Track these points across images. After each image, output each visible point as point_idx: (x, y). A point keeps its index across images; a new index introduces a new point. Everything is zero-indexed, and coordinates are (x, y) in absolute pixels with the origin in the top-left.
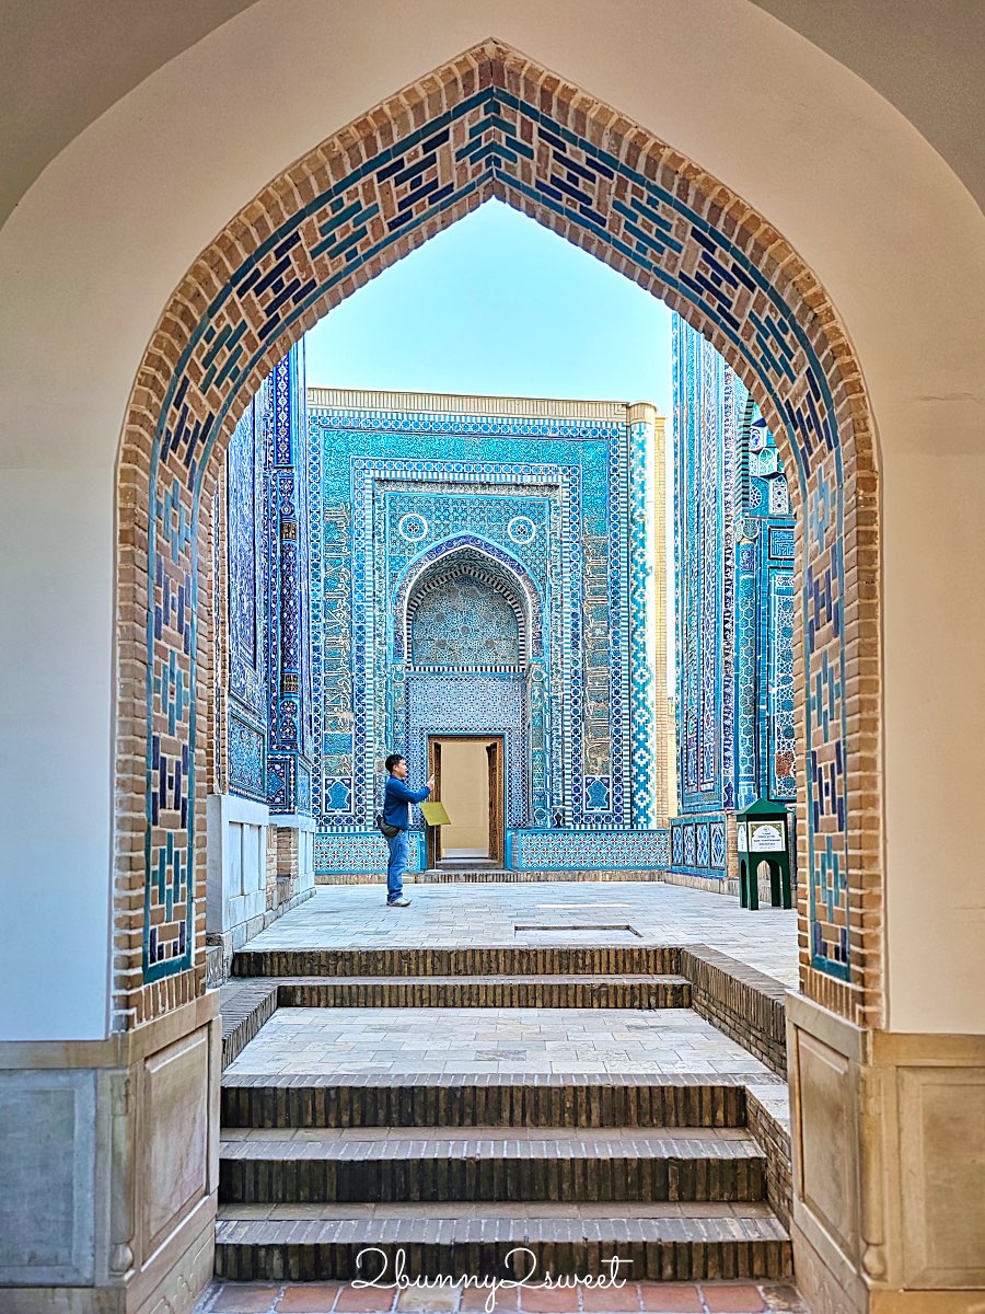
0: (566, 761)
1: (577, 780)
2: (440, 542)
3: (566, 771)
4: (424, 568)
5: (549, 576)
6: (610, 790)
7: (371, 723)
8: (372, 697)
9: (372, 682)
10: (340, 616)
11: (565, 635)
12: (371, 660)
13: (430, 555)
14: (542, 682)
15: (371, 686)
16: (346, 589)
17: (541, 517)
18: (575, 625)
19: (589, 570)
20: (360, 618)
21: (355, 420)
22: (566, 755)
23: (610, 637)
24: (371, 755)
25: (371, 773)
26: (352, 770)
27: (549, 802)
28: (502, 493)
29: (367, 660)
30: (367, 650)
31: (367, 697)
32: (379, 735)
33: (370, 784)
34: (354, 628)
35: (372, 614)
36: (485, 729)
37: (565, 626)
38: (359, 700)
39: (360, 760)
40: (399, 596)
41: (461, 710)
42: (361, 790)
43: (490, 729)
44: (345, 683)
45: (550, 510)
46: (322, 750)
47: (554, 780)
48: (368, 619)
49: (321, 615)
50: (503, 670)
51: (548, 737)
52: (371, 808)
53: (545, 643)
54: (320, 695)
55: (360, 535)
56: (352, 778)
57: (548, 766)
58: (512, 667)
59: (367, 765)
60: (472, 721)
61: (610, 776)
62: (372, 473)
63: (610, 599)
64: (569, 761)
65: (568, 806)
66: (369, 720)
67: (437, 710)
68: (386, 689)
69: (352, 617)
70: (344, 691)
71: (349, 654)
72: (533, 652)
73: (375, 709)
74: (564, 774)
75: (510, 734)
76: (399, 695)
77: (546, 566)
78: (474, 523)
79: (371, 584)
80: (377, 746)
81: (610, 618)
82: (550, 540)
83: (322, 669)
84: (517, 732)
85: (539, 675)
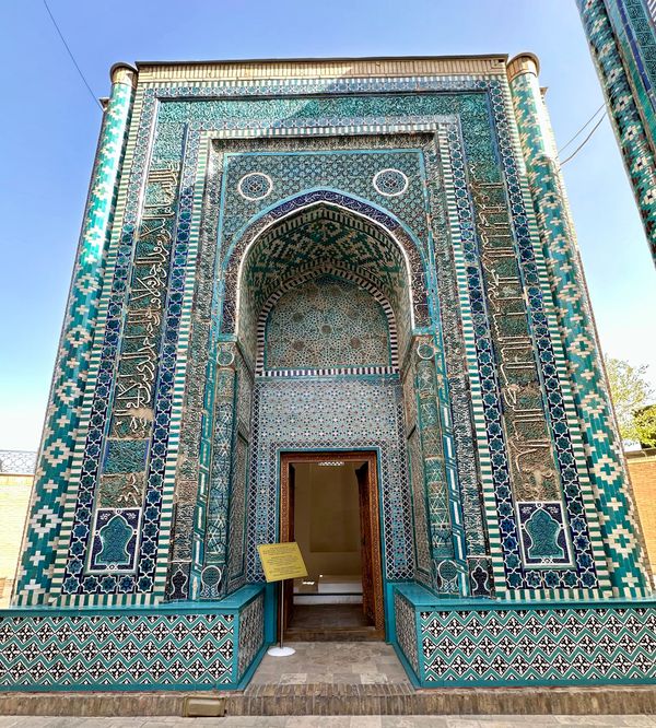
0: (484, 477)
1: (505, 510)
2: (288, 199)
3: (487, 495)
4: (266, 227)
5: (430, 229)
6: (563, 525)
7: (179, 423)
8: (182, 386)
9: (184, 365)
10: (151, 284)
11: (460, 296)
12: (187, 336)
13: (275, 213)
14: (433, 361)
15: (183, 371)
16: (164, 252)
17: (414, 169)
18: (474, 282)
19: (483, 219)
20: (178, 285)
21: (196, 89)
22: (483, 468)
23: (525, 296)
24: (173, 472)
25: (170, 502)
26: (143, 497)
27: (460, 549)
28: (364, 147)
29: (181, 336)
30: (183, 323)
31: (176, 386)
32: (190, 443)
33: (166, 519)
34: (169, 297)
35: (193, 279)
36: (352, 444)
37: (459, 283)
38: (163, 391)
39: (155, 481)
40: (232, 260)
41: (321, 420)
42: (150, 530)
43: (359, 444)
44: (147, 368)
45: (425, 161)
46: (99, 466)
47: (466, 511)
48: (187, 286)
49: (127, 284)
50: (372, 372)
51: (449, 440)
52: (165, 560)
53: (433, 308)
54: (109, 385)
55: (187, 193)
56: (141, 509)
57: (454, 487)
58: (383, 369)
59: (165, 489)
60: (335, 433)
61: (561, 503)
62: (209, 133)
63: (518, 251)
64: (490, 477)
65: (495, 555)
66: (176, 420)
67: (292, 421)
68: (207, 376)
69: (167, 285)
70: (145, 379)
71: (158, 330)
72: (416, 320)
73: (186, 403)
74: (482, 500)
75: (384, 449)
76: (224, 384)
77: (425, 219)
78: (330, 178)
79: (196, 244)
80: (184, 459)
81: (522, 273)
82: (428, 190)
83: (118, 351)
84: (394, 446)
85: (427, 351)
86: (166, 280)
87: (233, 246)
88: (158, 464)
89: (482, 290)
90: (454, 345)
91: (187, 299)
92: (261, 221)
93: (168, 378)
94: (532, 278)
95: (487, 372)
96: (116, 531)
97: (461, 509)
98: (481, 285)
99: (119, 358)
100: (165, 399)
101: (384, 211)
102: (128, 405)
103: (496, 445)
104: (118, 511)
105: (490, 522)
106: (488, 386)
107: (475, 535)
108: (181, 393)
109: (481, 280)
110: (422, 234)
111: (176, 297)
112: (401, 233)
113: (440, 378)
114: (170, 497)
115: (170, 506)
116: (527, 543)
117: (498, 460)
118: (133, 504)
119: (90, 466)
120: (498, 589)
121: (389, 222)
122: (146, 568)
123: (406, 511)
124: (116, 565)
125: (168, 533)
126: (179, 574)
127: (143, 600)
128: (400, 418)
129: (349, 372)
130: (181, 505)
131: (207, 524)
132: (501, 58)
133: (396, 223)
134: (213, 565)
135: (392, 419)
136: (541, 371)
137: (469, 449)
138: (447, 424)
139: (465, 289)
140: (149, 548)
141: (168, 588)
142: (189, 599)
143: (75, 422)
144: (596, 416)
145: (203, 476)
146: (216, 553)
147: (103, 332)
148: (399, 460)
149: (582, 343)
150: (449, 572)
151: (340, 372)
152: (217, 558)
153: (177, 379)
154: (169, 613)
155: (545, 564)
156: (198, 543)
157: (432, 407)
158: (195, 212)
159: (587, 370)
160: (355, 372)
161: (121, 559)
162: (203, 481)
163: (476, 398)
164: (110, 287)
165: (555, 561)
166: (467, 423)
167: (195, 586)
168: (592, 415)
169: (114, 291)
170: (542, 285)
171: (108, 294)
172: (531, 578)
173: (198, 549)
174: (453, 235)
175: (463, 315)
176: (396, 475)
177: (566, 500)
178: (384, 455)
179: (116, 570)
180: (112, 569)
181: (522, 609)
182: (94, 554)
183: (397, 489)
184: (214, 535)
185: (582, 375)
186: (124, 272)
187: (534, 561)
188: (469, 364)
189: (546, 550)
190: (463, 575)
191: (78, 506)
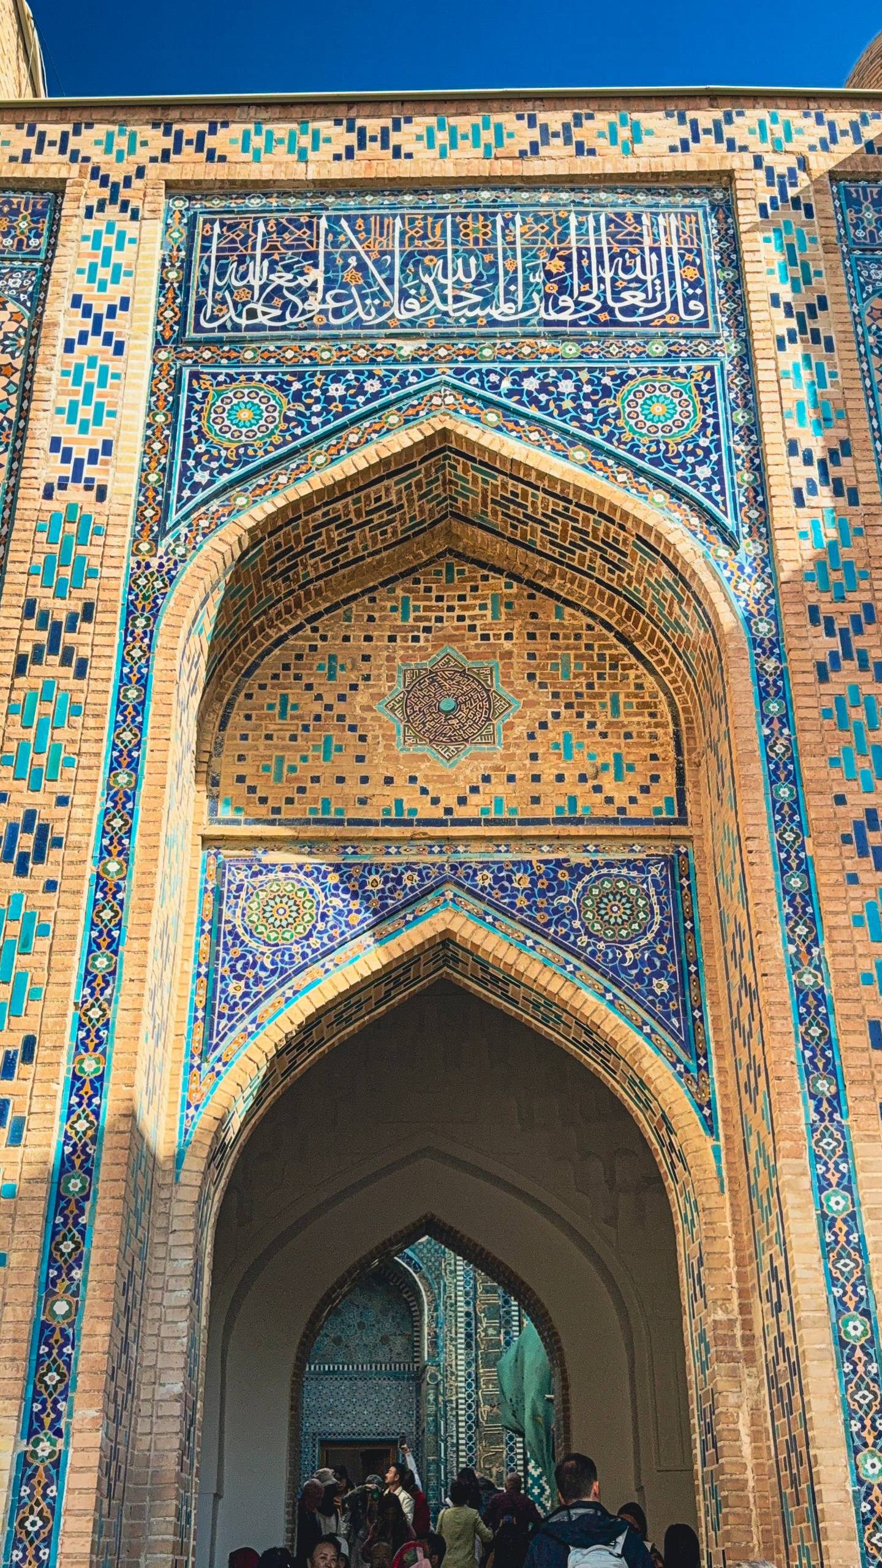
5: (443, 1274)
14: (437, 1385)
18: (468, 1324)
36: (379, 1435)
41: (354, 1413)
43: (383, 1435)
51: (442, 1445)
53: (440, 1343)
60: (365, 1425)
67: (330, 1412)
72: (428, 1352)
77: (441, 1263)
81: (502, 1317)
85: (433, 1377)
89: (473, 1331)
98: (473, 1327)
101: (412, 1255)
103: (470, 1449)
106: (470, 1407)
109: (473, 1323)
110: (439, 1277)
112: (423, 1277)
113: (441, 1398)
121: (415, 1267)
128: (417, 1413)
129: (379, 1368)
133: (420, 1266)
135: (411, 1414)
137: (454, 1452)
139: (462, 1330)
151: (371, 1367)
157: (434, 1420)
163: (462, 1415)
166: (454, 1433)
188: (459, 1390)
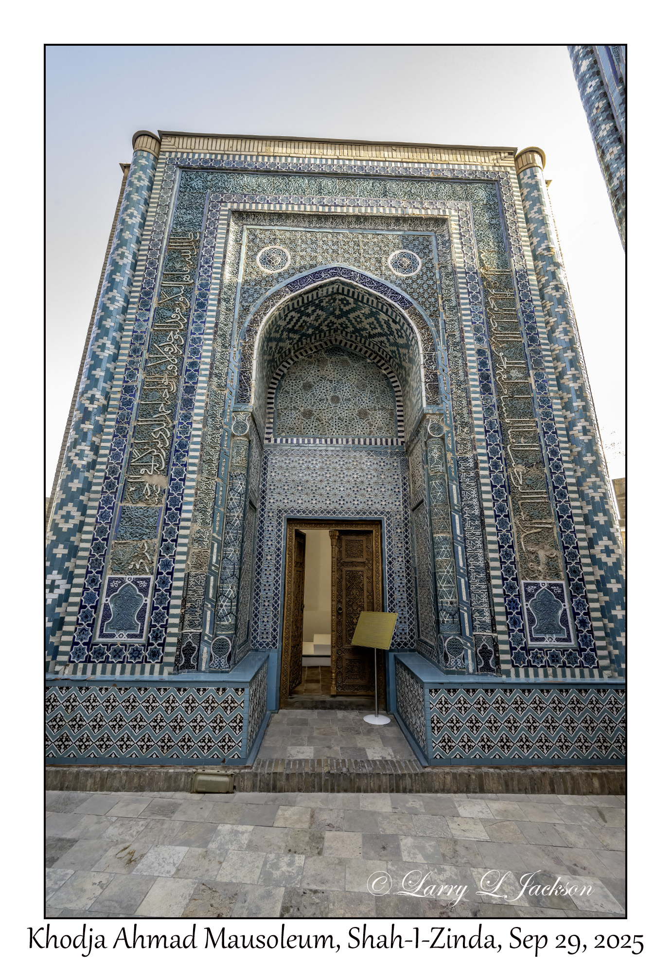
0: (491, 555)
1: (511, 588)
2: (305, 273)
3: (493, 573)
6: (567, 605)
7: (193, 491)
8: (197, 454)
9: (200, 433)
10: (168, 351)
11: (470, 377)
12: (203, 404)
13: (292, 286)
14: (443, 439)
15: (199, 439)
16: (181, 319)
17: (427, 251)
18: (483, 364)
19: (493, 304)
20: (195, 353)
21: (216, 162)
22: (490, 547)
23: (532, 380)
24: (186, 541)
25: (181, 570)
26: (154, 565)
27: (467, 625)
28: (380, 227)
29: (197, 404)
30: (199, 391)
31: (191, 454)
32: (203, 511)
33: (178, 588)
34: (185, 364)
35: (211, 348)
36: (358, 513)
37: (469, 364)
38: (178, 459)
39: (168, 549)
40: (249, 331)
41: (328, 489)
42: (162, 599)
43: (364, 513)
44: (161, 434)
45: (438, 244)
46: (112, 532)
47: (473, 588)
48: (204, 354)
49: (144, 349)
50: (379, 443)
51: (457, 517)
52: (175, 630)
53: (443, 388)
54: (123, 450)
55: (207, 263)
56: (152, 577)
57: (461, 564)
58: (389, 440)
59: (178, 558)
60: (342, 502)
61: (563, 582)
62: (229, 205)
63: (525, 335)
64: (497, 555)
65: (502, 633)
66: (190, 488)
67: (300, 488)
68: (221, 445)
69: (184, 352)
70: (159, 446)
71: (174, 396)
72: (428, 398)
73: (200, 471)
74: (488, 578)
75: (389, 519)
76: (238, 454)
77: (437, 300)
78: (346, 256)
79: (214, 313)
80: (197, 527)
81: (529, 357)
82: (440, 273)
83: (133, 416)
84: (398, 517)
85: (437, 428)
86: (183, 347)
87: (250, 317)
88: (171, 532)
89: (491, 372)
90: (464, 424)
91: (204, 367)
92: (278, 294)
93: (183, 445)
94: (538, 363)
95: (494, 452)
96: (126, 600)
97: (468, 585)
98: (490, 366)
99: (133, 423)
100: (179, 467)
101: (398, 290)
102: (142, 471)
103: (503, 524)
104: (128, 579)
105: (496, 600)
106: (496, 465)
107: (481, 612)
108: (196, 461)
109: (490, 362)
110: (435, 315)
111: (193, 364)
112: (415, 314)
113: (449, 455)
114: (183, 566)
115: (182, 575)
116: (532, 621)
117: (505, 539)
118: (143, 571)
119: (102, 531)
120: (504, 667)
121: (402, 301)
122: (156, 638)
123: (409, 581)
124: (125, 634)
125: (178, 602)
126: (189, 644)
127: (152, 672)
128: (405, 490)
129: (356, 442)
130: (193, 573)
131: (219, 594)
132: (511, 151)
133: (409, 302)
134: (222, 635)
135: (397, 490)
136: (546, 453)
137: (477, 527)
138: (455, 502)
139: (475, 370)
140: (159, 617)
141: (178, 660)
142: (198, 670)
143: (87, 486)
144: (597, 499)
145: (216, 545)
146: (226, 623)
147: (118, 396)
148: (403, 530)
149: (584, 427)
150: (456, 648)
151: (347, 442)
152: (227, 628)
153: (192, 447)
154: (179, 686)
155: (548, 643)
156: (209, 613)
157: (442, 484)
158: (213, 281)
159: (589, 454)
160: (362, 443)
161: (132, 627)
162: (215, 550)
163: (484, 477)
164: (126, 352)
165: (558, 640)
166: (475, 502)
167: (205, 656)
168: (593, 498)
169: (130, 356)
170: (547, 370)
171: (124, 358)
172: (535, 657)
173: (208, 619)
174: (464, 318)
175: (473, 395)
176: (400, 545)
177: (569, 580)
178: (389, 525)
179: (125, 639)
180: (121, 638)
181: (527, 688)
182: (103, 622)
183: (400, 559)
184: (225, 604)
185: (584, 459)
186: (141, 338)
187: (537, 640)
188: (477, 444)
189: (549, 629)
190: (469, 651)
191: (88, 572)
